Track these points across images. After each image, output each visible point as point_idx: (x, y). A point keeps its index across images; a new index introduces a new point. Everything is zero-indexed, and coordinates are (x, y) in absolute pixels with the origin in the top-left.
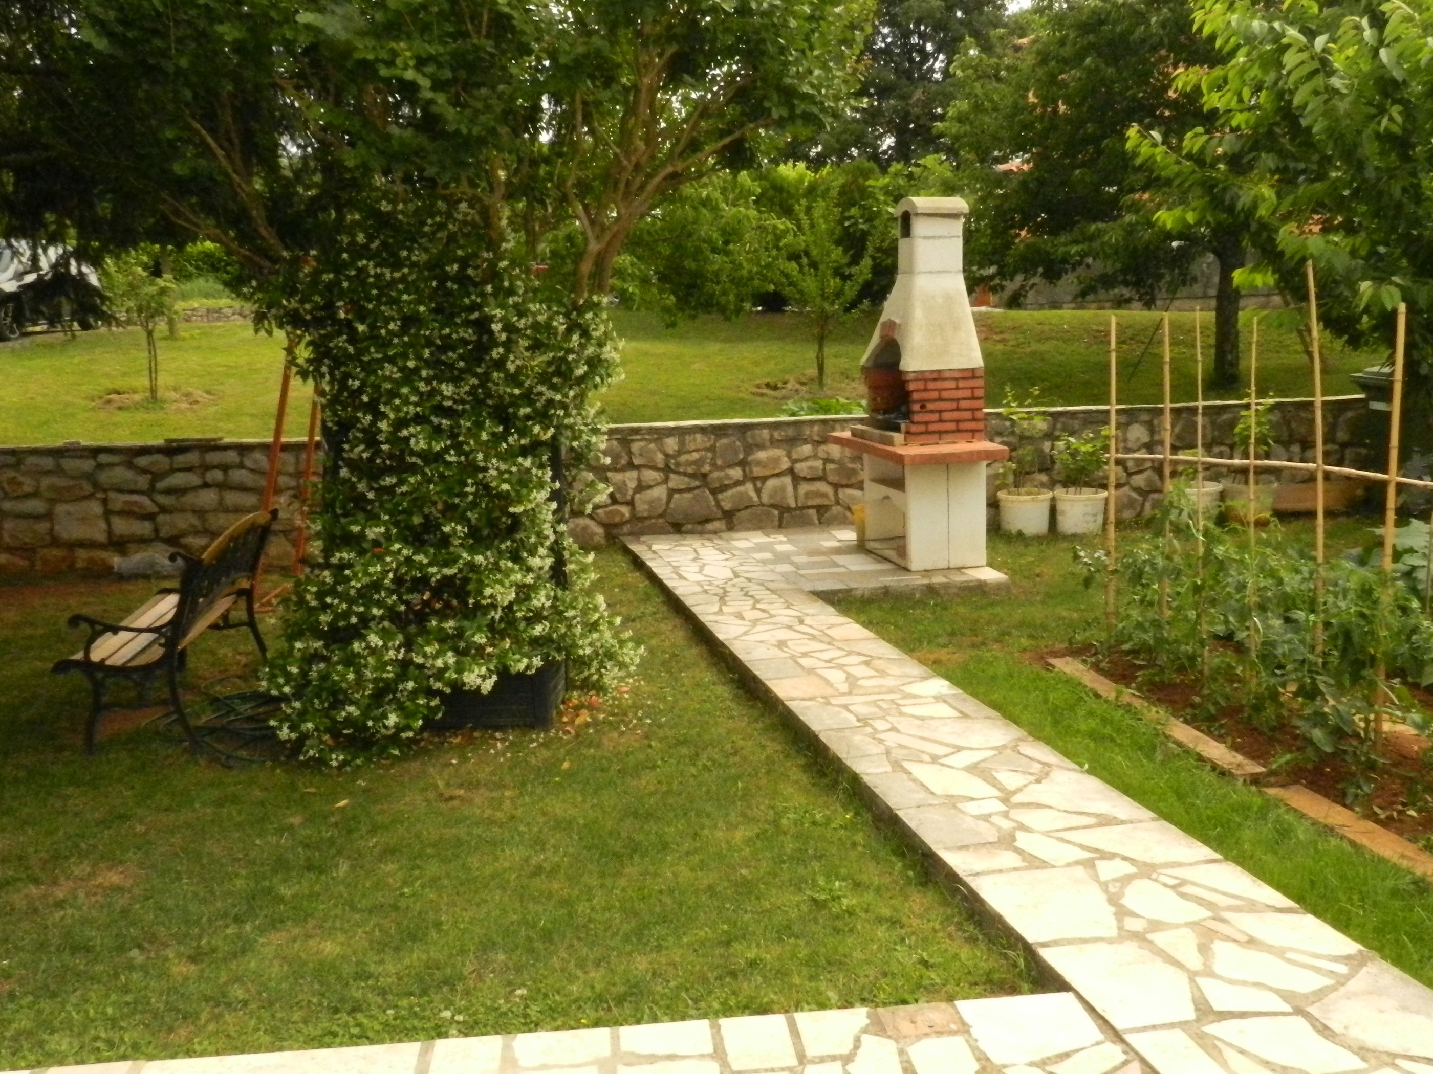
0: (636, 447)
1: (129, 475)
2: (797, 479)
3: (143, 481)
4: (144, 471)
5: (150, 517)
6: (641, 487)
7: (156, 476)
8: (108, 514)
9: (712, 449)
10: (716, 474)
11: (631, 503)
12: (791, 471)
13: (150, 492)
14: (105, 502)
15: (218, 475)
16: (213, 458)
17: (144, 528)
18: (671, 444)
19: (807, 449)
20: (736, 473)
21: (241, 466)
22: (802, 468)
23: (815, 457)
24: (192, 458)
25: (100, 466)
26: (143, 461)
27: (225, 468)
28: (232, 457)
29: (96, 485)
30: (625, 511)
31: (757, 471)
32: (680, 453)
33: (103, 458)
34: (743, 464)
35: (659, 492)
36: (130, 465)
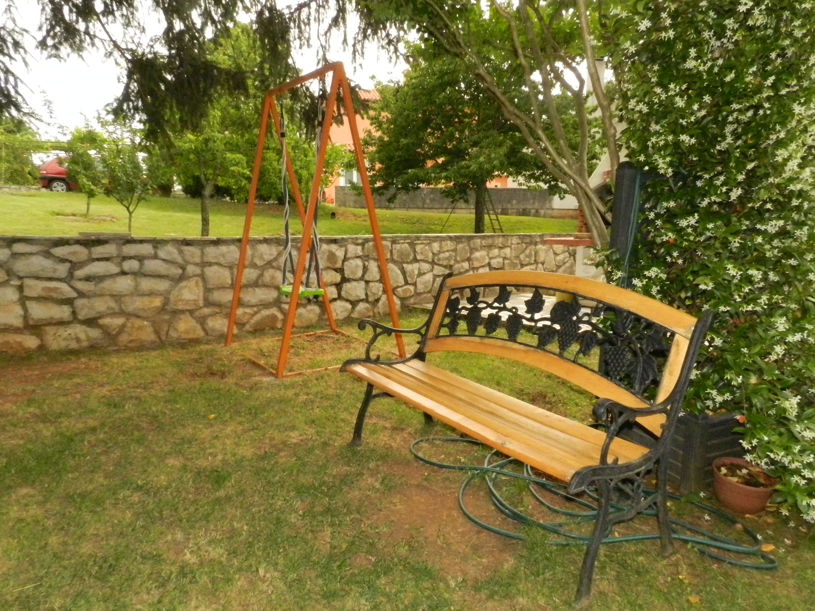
0: (418, 248)
1: (47, 263)
2: (491, 268)
3: (62, 270)
4: (63, 260)
5: (69, 302)
6: (421, 274)
7: (75, 266)
8: (23, 300)
9: (455, 250)
10: (457, 266)
11: (415, 284)
12: (489, 264)
13: (69, 278)
14: (21, 288)
15: (134, 265)
16: (130, 250)
17: (64, 312)
18: (436, 246)
19: (496, 251)
20: (466, 265)
21: (156, 257)
22: (494, 263)
23: (499, 256)
24: (109, 249)
25: (15, 255)
26: (60, 251)
27: (141, 259)
28: (147, 249)
29: (10, 273)
30: (412, 288)
31: (476, 264)
32: (440, 252)
33: (18, 248)
34: (469, 260)
35: (429, 277)
36: (47, 254)
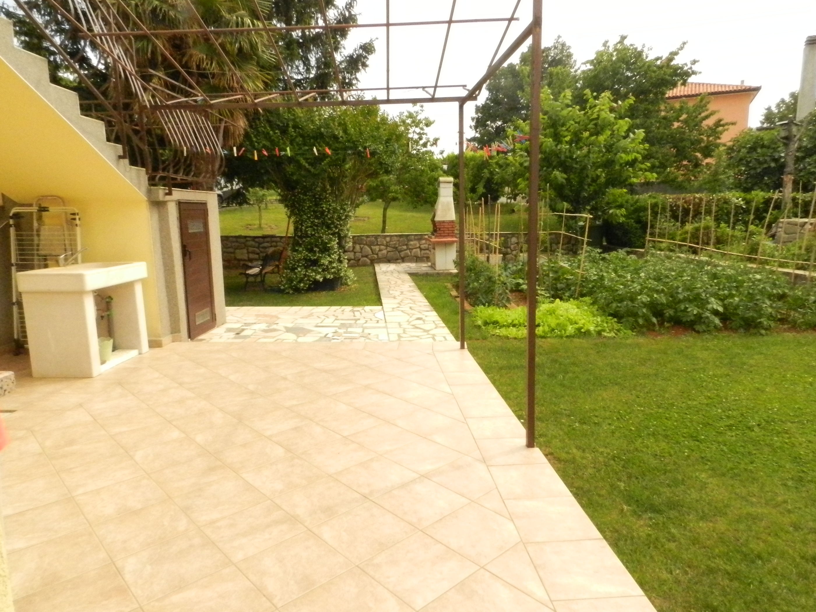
0: (379, 240)
1: (253, 243)
2: (421, 249)
3: (257, 245)
4: (256, 242)
5: (258, 254)
6: (380, 250)
7: (260, 243)
8: (248, 253)
9: (399, 241)
10: (400, 248)
11: (377, 254)
12: (419, 247)
13: (258, 247)
14: (247, 250)
15: (274, 244)
16: (274, 239)
17: (256, 256)
18: (388, 239)
19: (424, 242)
20: (405, 247)
21: (280, 242)
22: (422, 246)
23: (426, 244)
24: (268, 239)
25: (247, 241)
26: (257, 240)
27: (276, 242)
28: (278, 239)
29: (245, 246)
30: (376, 256)
31: (410, 247)
32: (390, 241)
33: (248, 239)
34: (407, 245)
35: (385, 252)
36: (253, 240)
